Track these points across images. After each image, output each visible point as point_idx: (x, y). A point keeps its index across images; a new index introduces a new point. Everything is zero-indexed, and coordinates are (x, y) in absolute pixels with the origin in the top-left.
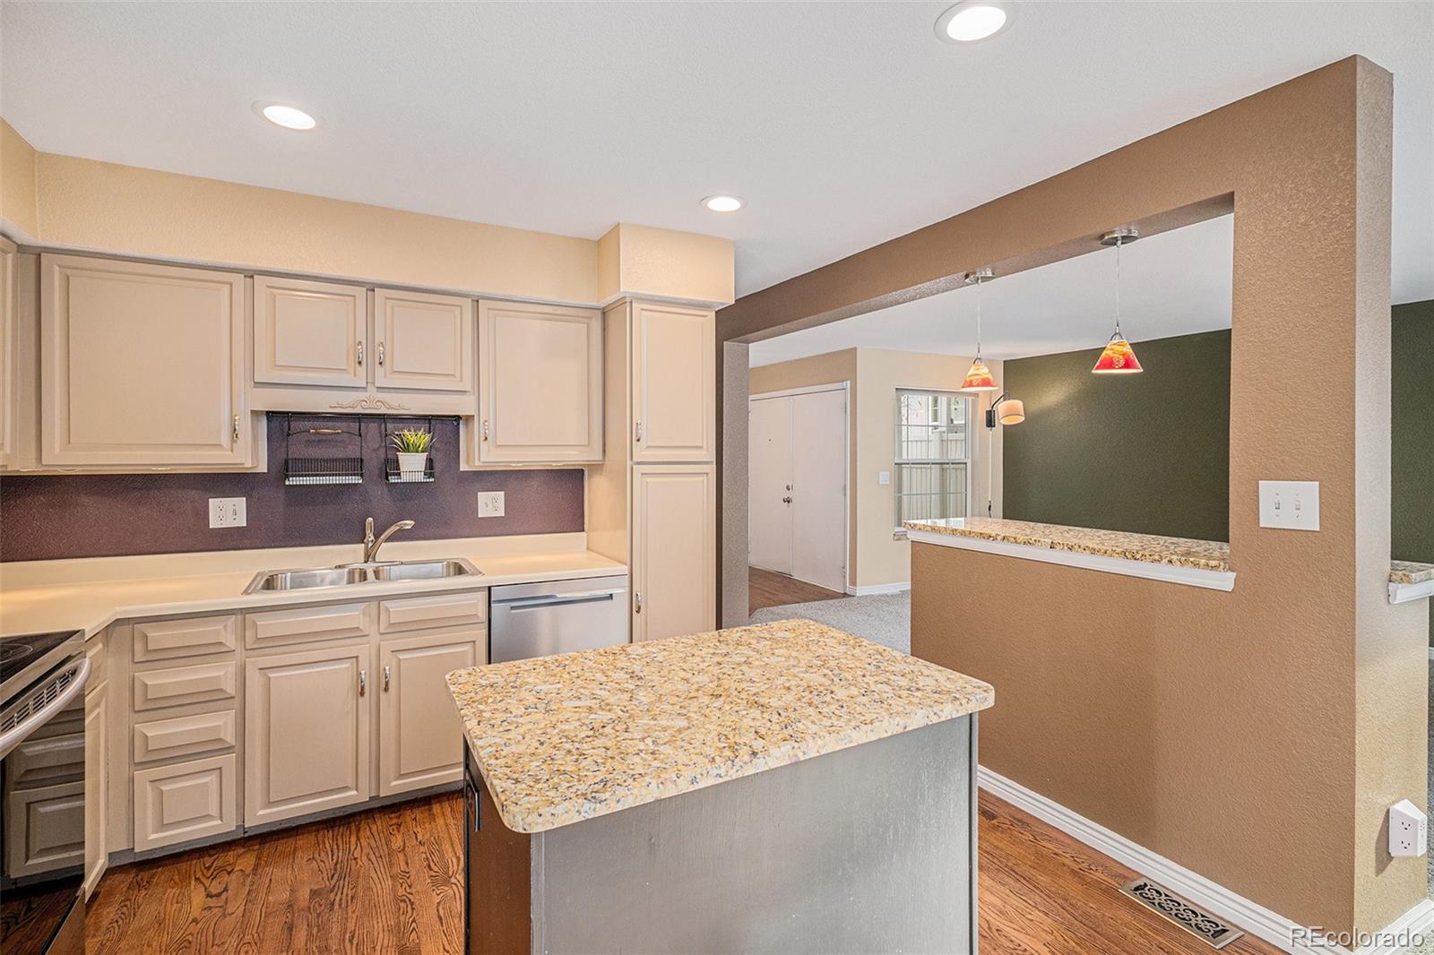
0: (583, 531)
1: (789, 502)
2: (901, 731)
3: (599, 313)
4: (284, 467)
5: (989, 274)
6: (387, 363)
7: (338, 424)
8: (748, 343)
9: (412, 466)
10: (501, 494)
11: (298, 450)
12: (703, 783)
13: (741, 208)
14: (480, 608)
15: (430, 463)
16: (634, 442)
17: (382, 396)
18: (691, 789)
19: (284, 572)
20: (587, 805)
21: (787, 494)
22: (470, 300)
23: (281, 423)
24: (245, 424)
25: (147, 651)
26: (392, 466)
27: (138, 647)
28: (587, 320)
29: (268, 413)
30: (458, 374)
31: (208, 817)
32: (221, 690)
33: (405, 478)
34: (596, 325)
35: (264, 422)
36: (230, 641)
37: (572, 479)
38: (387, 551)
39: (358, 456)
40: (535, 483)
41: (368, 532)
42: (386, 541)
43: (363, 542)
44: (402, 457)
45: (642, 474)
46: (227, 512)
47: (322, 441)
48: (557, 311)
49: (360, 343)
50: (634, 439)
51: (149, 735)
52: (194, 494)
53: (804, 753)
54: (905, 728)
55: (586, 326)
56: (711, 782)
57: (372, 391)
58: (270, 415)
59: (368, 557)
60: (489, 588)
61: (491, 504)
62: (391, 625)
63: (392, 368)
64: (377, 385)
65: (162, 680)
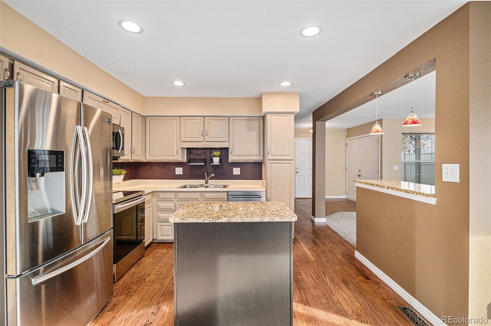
0: (262, 180)
1: (360, 176)
2: (261, 221)
3: (262, 118)
4: (189, 161)
5: (380, 93)
6: (208, 135)
7: (201, 150)
8: (325, 121)
9: (216, 161)
10: (239, 169)
11: (193, 157)
12: (206, 221)
13: (291, 85)
14: (225, 196)
15: (220, 160)
16: (268, 154)
17: (208, 143)
18: (203, 222)
19: (187, 185)
20: (181, 220)
21: (359, 173)
22: (227, 118)
23: (189, 150)
24: (180, 151)
25: (160, 198)
26: (212, 160)
27: (158, 197)
28: (259, 120)
29: (186, 148)
30: (225, 137)
31: (169, 235)
32: (172, 208)
33: (215, 163)
34: (261, 121)
35: (186, 151)
36: (173, 198)
37: (259, 165)
38: (210, 181)
39: (205, 158)
40: (248, 166)
41: (206, 177)
42: (210, 179)
43: (205, 179)
44: (214, 158)
45: (270, 163)
46: (179, 171)
47: (198, 154)
48: (249, 118)
49: (202, 131)
50: (268, 153)
51: (160, 216)
52: (172, 167)
53: (232, 221)
54: (262, 221)
55: (258, 121)
56: (208, 221)
57: (205, 142)
58: (187, 149)
59: (206, 183)
60: (228, 191)
61: (237, 171)
62: (205, 198)
63: (209, 136)
64: (206, 140)
65: (162, 205)
